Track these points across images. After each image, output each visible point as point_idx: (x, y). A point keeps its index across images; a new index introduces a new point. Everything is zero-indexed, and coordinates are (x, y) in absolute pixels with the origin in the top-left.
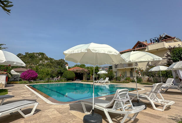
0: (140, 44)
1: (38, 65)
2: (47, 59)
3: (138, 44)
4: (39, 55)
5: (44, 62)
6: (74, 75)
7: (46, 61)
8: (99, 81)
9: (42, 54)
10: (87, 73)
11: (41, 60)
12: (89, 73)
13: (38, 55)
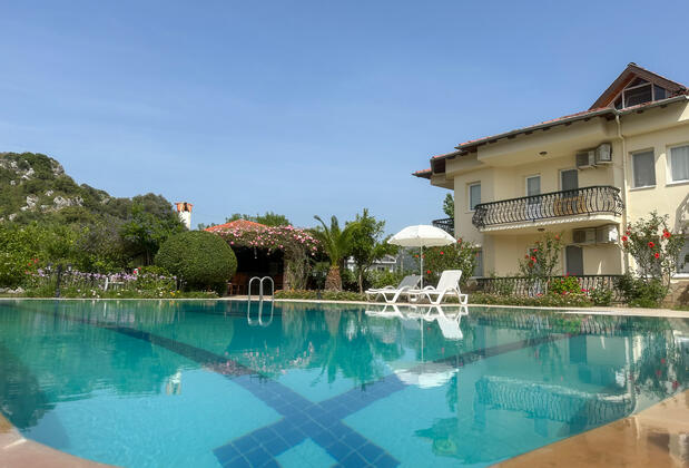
0: (639, 81)
1: (17, 220)
2: (66, 187)
3: (627, 80)
4: (23, 167)
5: (51, 202)
6: (231, 259)
7: (62, 202)
8: (397, 293)
9: (42, 163)
10: (309, 253)
11: (32, 190)
12: (320, 249)
13: (14, 164)
